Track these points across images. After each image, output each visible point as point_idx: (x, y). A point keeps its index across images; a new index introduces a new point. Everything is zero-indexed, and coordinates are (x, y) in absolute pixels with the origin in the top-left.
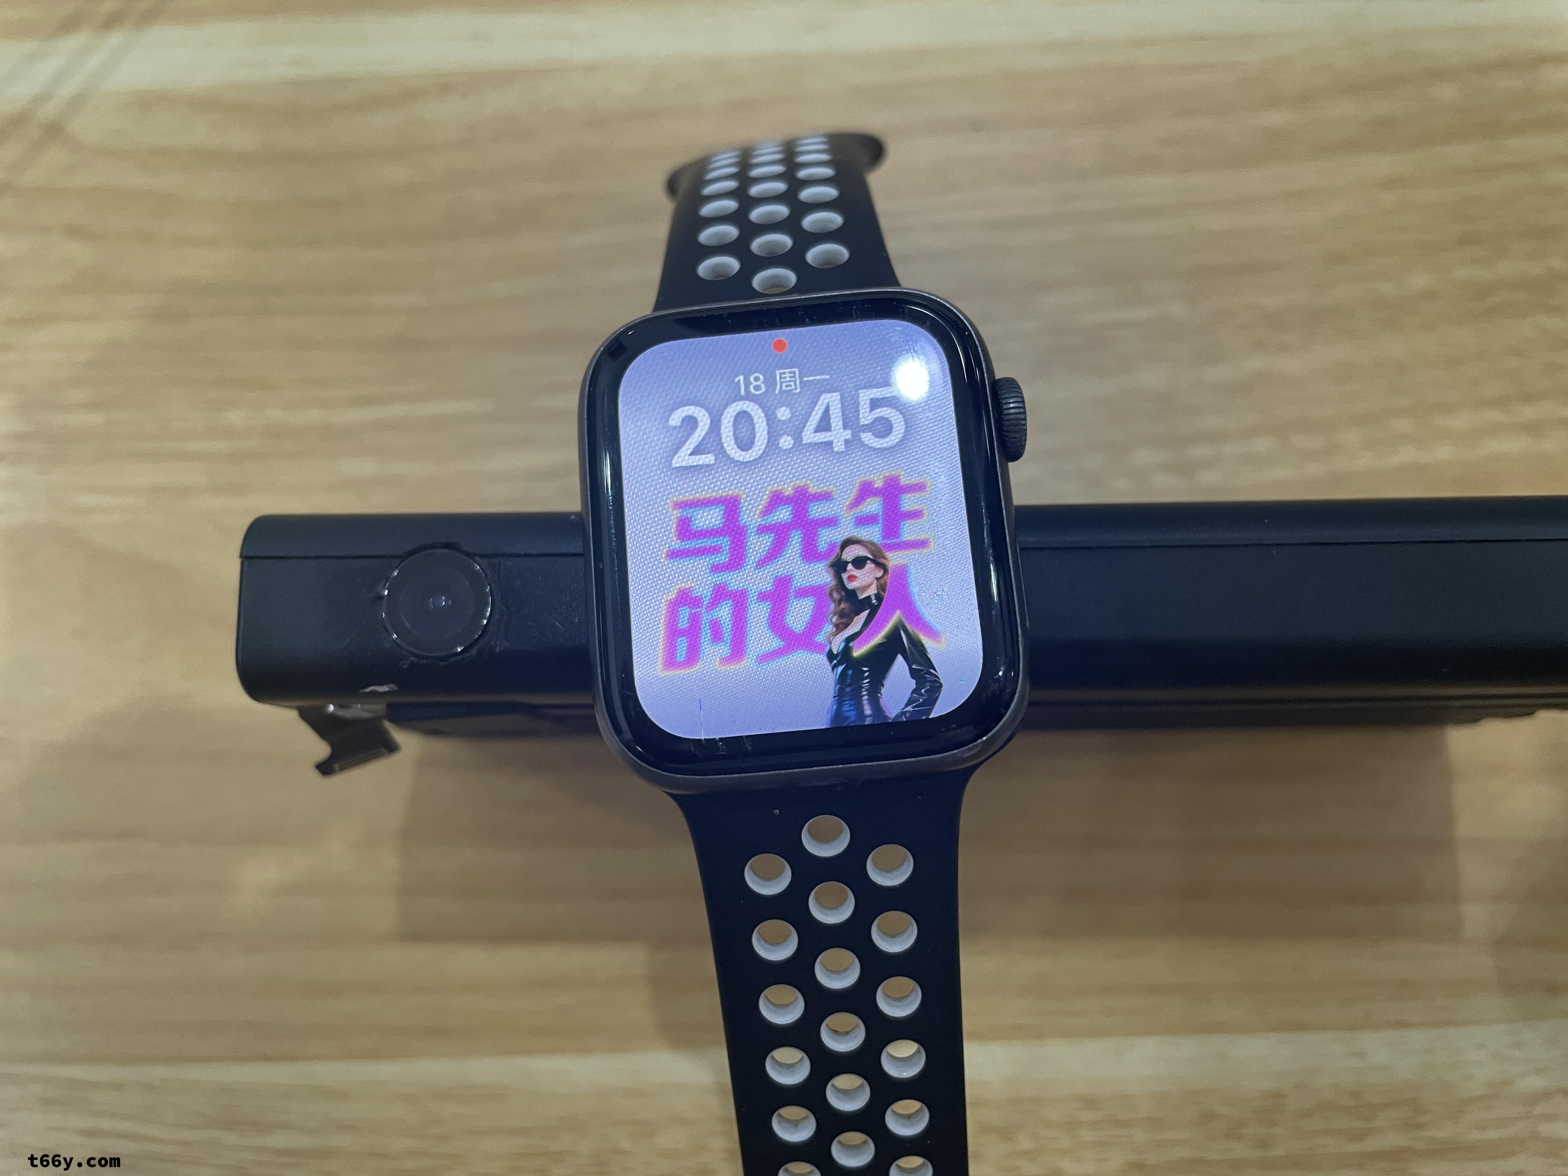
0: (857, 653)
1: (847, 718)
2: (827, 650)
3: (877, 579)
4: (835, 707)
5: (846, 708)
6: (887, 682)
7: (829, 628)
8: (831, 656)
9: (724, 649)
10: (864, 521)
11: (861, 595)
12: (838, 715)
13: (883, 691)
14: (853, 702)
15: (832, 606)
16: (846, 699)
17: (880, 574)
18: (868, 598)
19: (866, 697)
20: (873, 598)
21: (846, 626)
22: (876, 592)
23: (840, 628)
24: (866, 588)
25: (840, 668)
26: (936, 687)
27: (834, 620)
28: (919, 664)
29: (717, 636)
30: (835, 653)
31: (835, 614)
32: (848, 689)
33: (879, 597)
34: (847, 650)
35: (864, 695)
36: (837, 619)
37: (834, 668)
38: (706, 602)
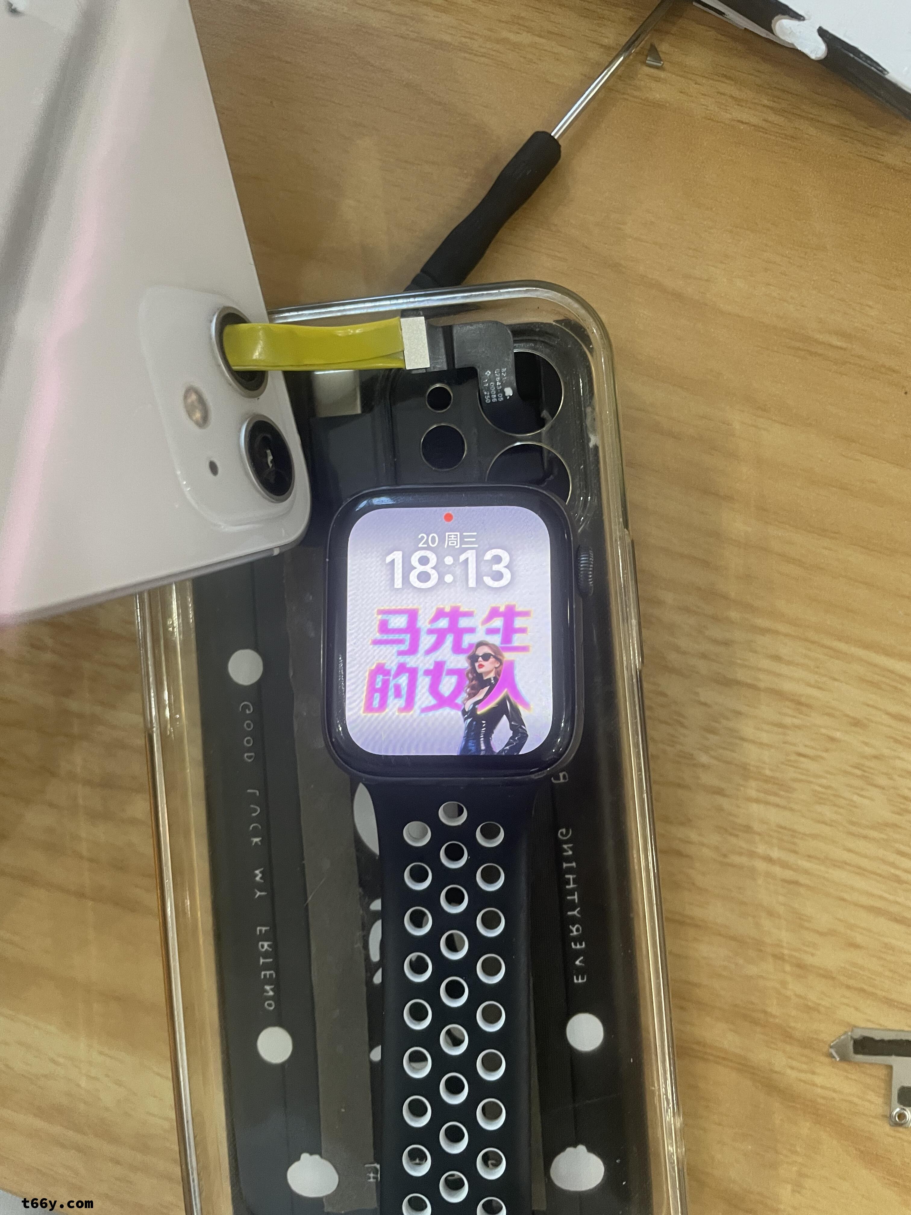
0: (479, 713)
1: (471, 750)
2: (462, 708)
3: (496, 668)
4: (464, 743)
5: (470, 744)
6: (495, 731)
7: (464, 695)
8: (464, 712)
9: (401, 702)
10: (491, 631)
11: (486, 677)
12: (465, 748)
13: (493, 736)
14: (474, 741)
15: (468, 682)
16: (470, 739)
17: (497, 665)
18: (490, 679)
19: (482, 739)
20: (492, 679)
21: (475, 695)
22: (494, 676)
23: (471, 696)
24: (489, 672)
25: (469, 720)
26: (524, 737)
27: (468, 690)
28: (515, 722)
29: (398, 694)
30: (467, 710)
31: (469, 687)
32: (472, 733)
33: (495, 678)
34: (474, 710)
35: (482, 738)
36: (470, 691)
37: (465, 719)
38: (393, 672)
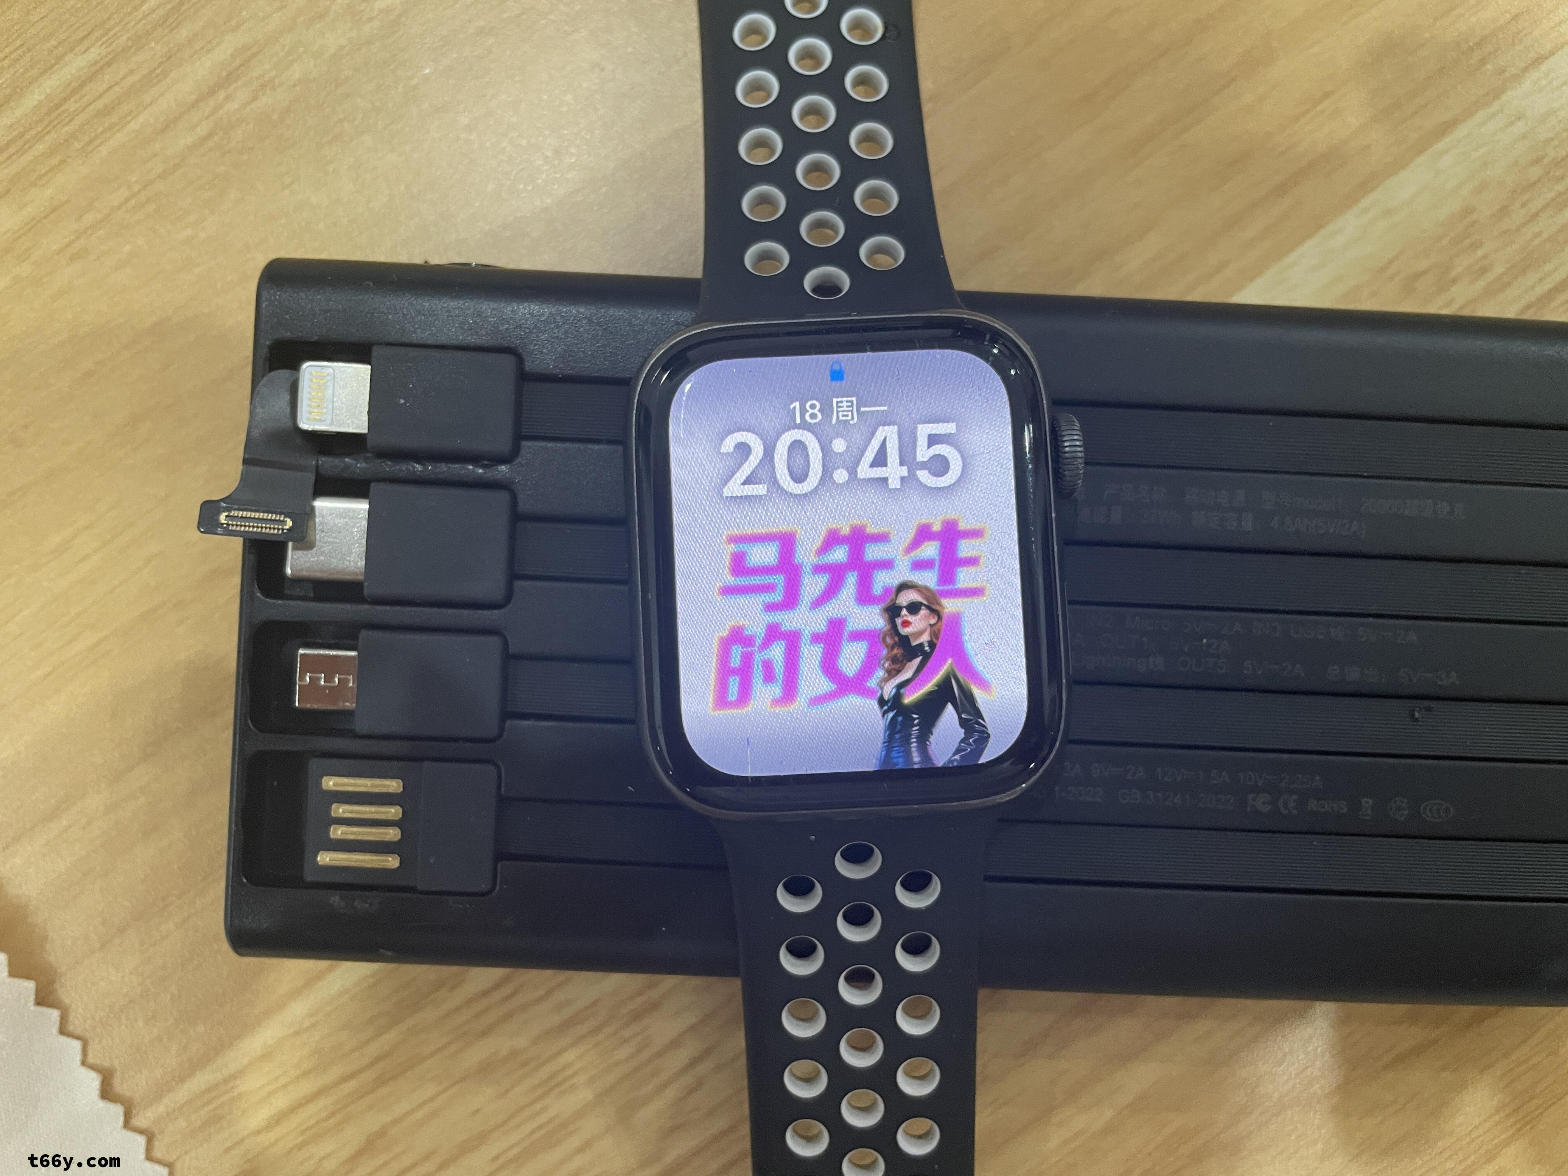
0: (908, 700)
1: (897, 764)
2: (879, 694)
3: (930, 625)
4: (884, 751)
5: (894, 754)
6: (935, 731)
7: (880, 673)
8: (882, 702)
9: (776, 690)
10: (920, 565)
11: (914, 641)
12: (887, 758)
13: (932, 738)
14: (902, 749)
15: (885, 652)
16: (894, 745)
17: (933, 621)
18: (921, 645)
19: (914, 745)
20: (926, 644)
21: (898, 671)
22: (929, 639)
23: (892, 673)
24: (920, 634)
25: (891, 715)
26: (984, 737)
27: (886, 665)
28: (968, 713)
29: (769, 676)
30: (886, 699)
31: (887, 660)
32: (897, 736)
33: (932, 645)
34: (897, 697)
35: (913, 743)
36: (890, 665)
37: (884, 714)
38: (758, 641)
